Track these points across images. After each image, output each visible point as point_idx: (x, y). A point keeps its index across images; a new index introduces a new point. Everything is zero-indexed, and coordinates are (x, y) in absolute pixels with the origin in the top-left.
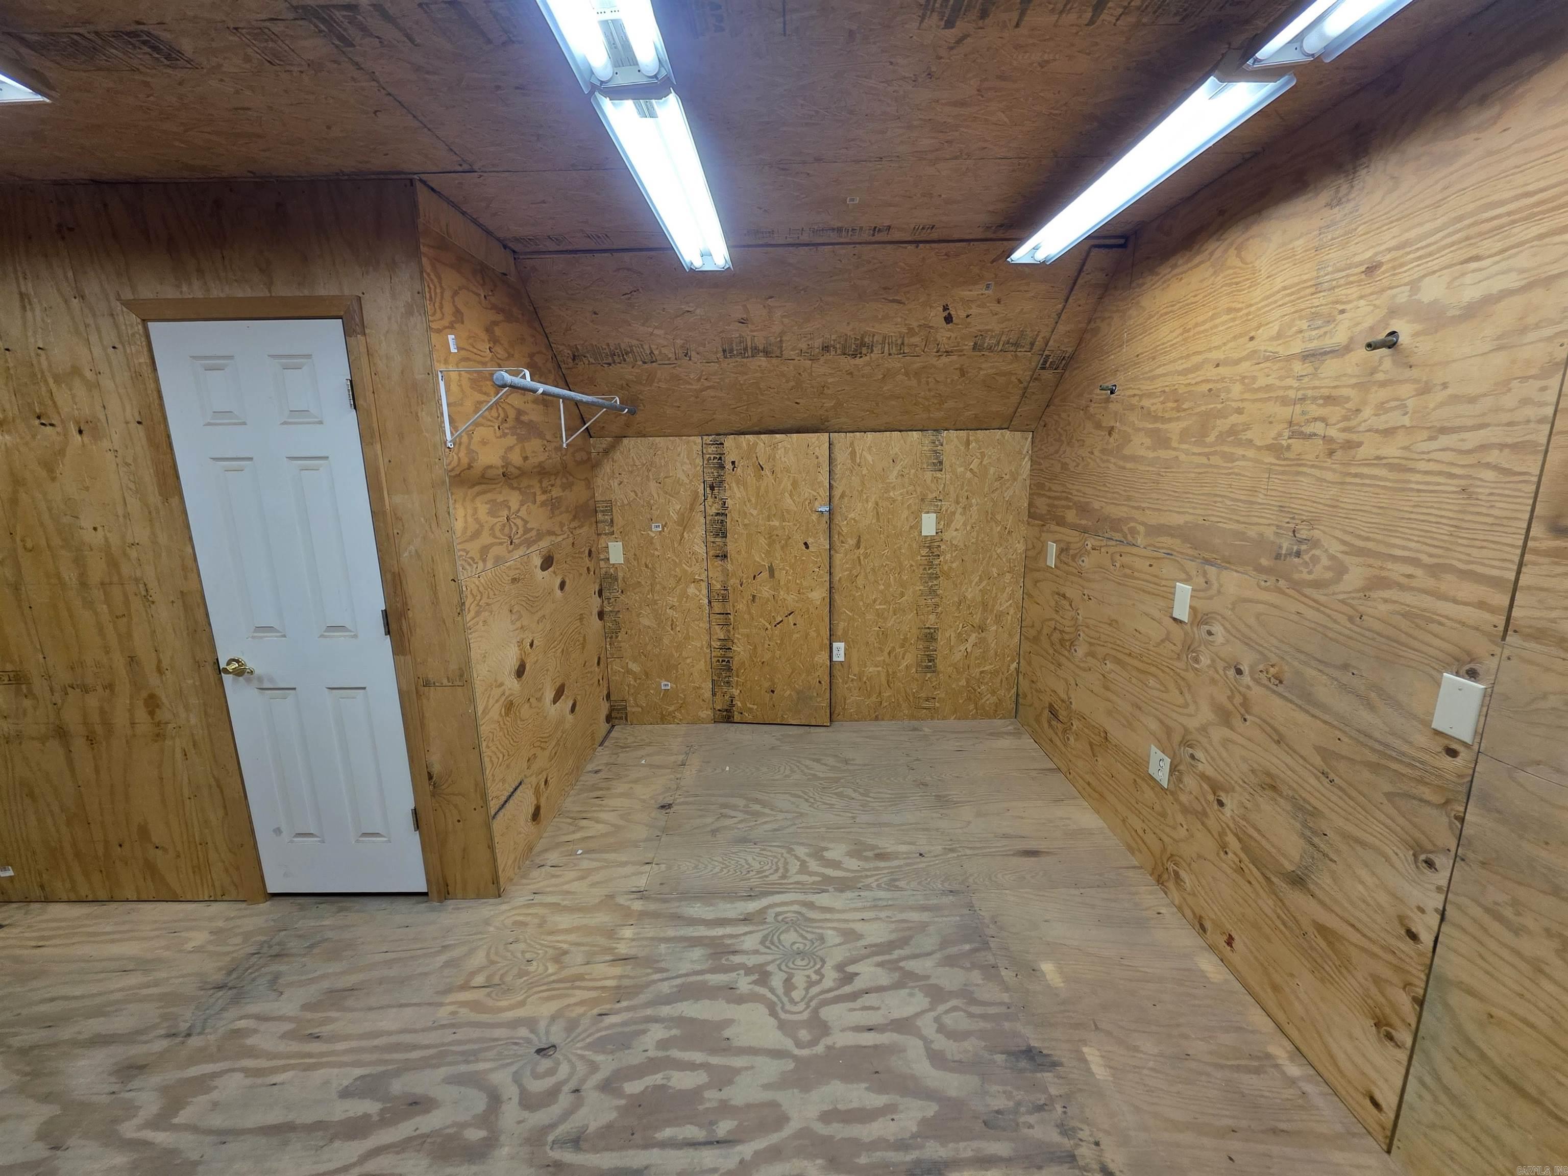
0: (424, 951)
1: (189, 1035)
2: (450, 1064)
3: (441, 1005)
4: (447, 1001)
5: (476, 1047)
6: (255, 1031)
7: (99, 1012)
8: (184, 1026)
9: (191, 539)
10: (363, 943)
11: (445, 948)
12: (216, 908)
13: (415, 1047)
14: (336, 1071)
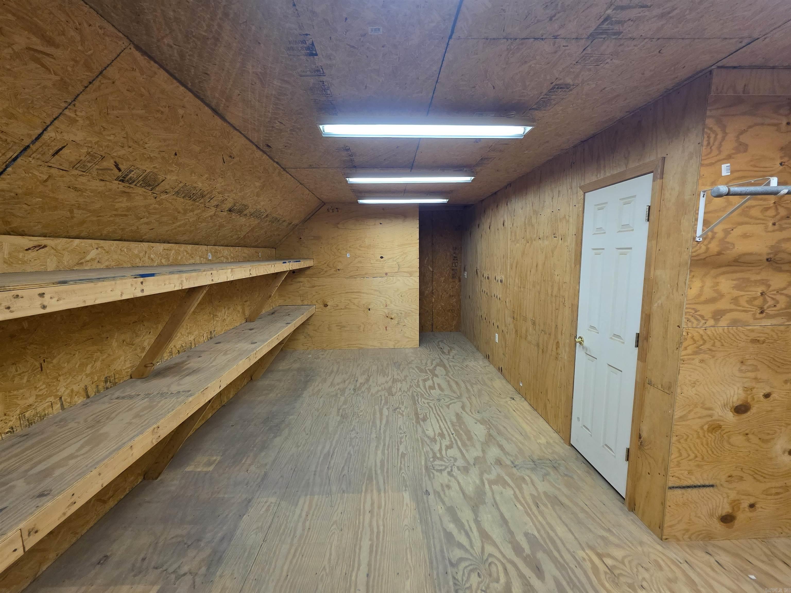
0: (600, 522)
1: (515, 467)
2: (562, 575)
3: (583, 550)
4: (587, 551)
5: (578, 584)
6: (527, 484)
7: (507, 439)
8: (516, 463)
9: (579, 283)
10: (582, 492)
11: (609, 531)
12: (555, 435)
13: (558, 551)
14: (531, 524)
